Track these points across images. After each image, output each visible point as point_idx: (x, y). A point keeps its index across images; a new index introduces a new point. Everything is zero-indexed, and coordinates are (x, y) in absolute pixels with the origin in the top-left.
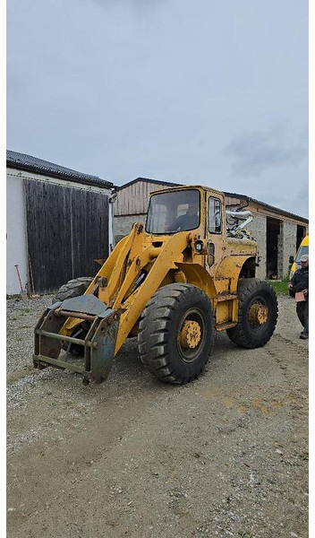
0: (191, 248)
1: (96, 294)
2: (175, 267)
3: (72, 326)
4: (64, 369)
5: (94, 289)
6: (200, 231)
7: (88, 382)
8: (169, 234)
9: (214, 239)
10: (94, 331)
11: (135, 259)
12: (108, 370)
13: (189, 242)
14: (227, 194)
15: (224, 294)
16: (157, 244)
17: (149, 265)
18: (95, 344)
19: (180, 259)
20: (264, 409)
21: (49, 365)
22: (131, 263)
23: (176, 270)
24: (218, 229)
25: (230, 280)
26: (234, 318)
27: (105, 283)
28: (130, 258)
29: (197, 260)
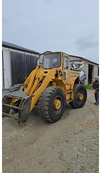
0: (58, 74)
1: (23, 90)
2: (52, 80)
3: (15, 101)
4: (11, 118)
5: (23, 88)
6: (61, 68)
7: (20, 123)
8: (50, 69)
9: (66, 71)
10: (22, 104)
11: (38, 78)
12: (27, 118)
13: (57, 72)
14: (70, 56)
15: (69, 90)
16: (46, 72)
17: (43, 80)
18: (22, 109)
19: (54, 78)
20: (88, 127)
21: (6, 116)
22: (36, 79)
23: (52, 82)
24: (67, 67)
25: (71, 85)
26: (72, 98)
27: (27, 86)
28: (36, 77)
29: (60, 78)
